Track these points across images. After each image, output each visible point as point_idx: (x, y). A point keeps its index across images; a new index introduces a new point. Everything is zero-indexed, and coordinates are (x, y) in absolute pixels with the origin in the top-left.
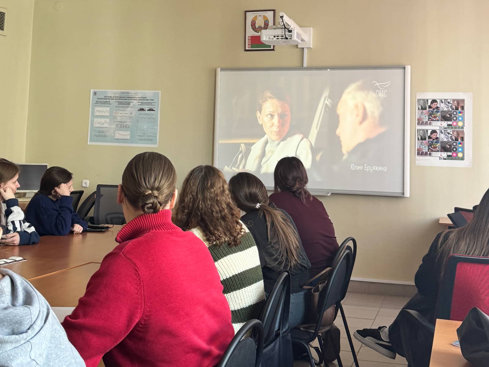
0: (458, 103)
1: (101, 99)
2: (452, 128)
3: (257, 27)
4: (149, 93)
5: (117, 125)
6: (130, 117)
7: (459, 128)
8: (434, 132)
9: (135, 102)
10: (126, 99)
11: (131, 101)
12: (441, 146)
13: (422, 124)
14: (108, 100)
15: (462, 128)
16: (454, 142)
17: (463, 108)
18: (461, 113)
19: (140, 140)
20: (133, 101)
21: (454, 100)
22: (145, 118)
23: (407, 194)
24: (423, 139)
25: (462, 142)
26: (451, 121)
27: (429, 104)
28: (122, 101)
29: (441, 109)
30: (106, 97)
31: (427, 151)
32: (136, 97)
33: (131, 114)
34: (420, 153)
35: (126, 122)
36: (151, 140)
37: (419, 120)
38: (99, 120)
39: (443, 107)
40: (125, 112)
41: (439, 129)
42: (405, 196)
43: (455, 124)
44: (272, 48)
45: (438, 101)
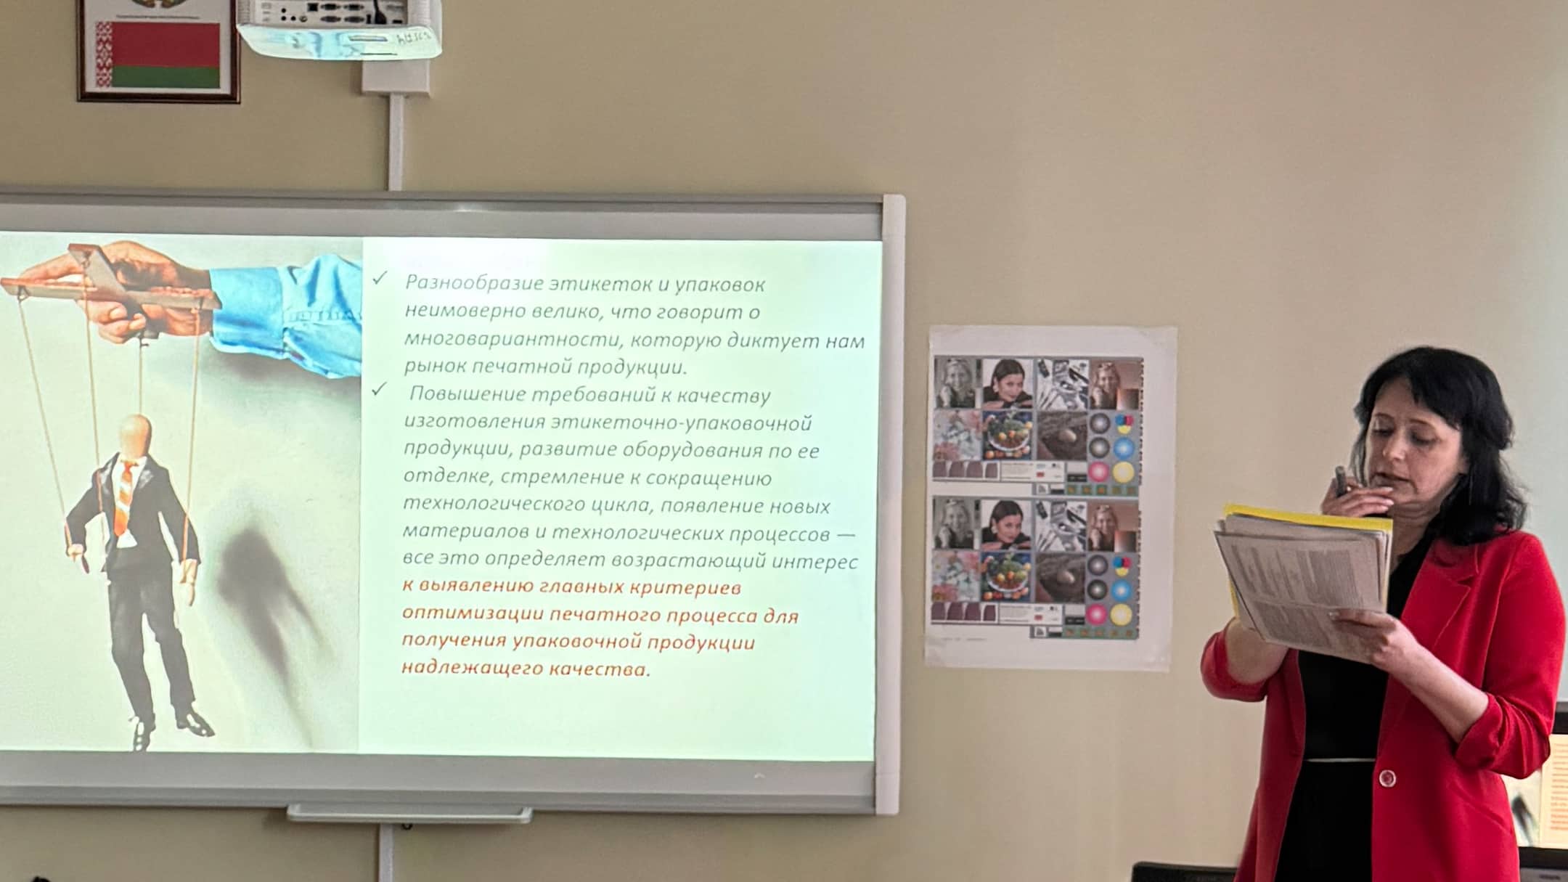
0: (1115, 378)
2: (1087, 491)
7: (1118, 489)
8: (1007, 508)
12: (1038, 574)
13: (955, 471)
15: (1132, 489)
16: (1096, 557)
17: (1135, 398)
18: (1126, 421)
21: (1096, 363)
23: (890, 803)
24: (958, 542)
25: (1130, 555)
26: (1084, 459)
27: (987, 382)
29: (1038, 406)
31: (976, 599)
34: (947, 609)
37: (941, 456)
39: (1049, 395)
41: (1029, 495)
42: (879, 811)
43: (1099, 472)
44: (225, 89)
45: (1027, 365)
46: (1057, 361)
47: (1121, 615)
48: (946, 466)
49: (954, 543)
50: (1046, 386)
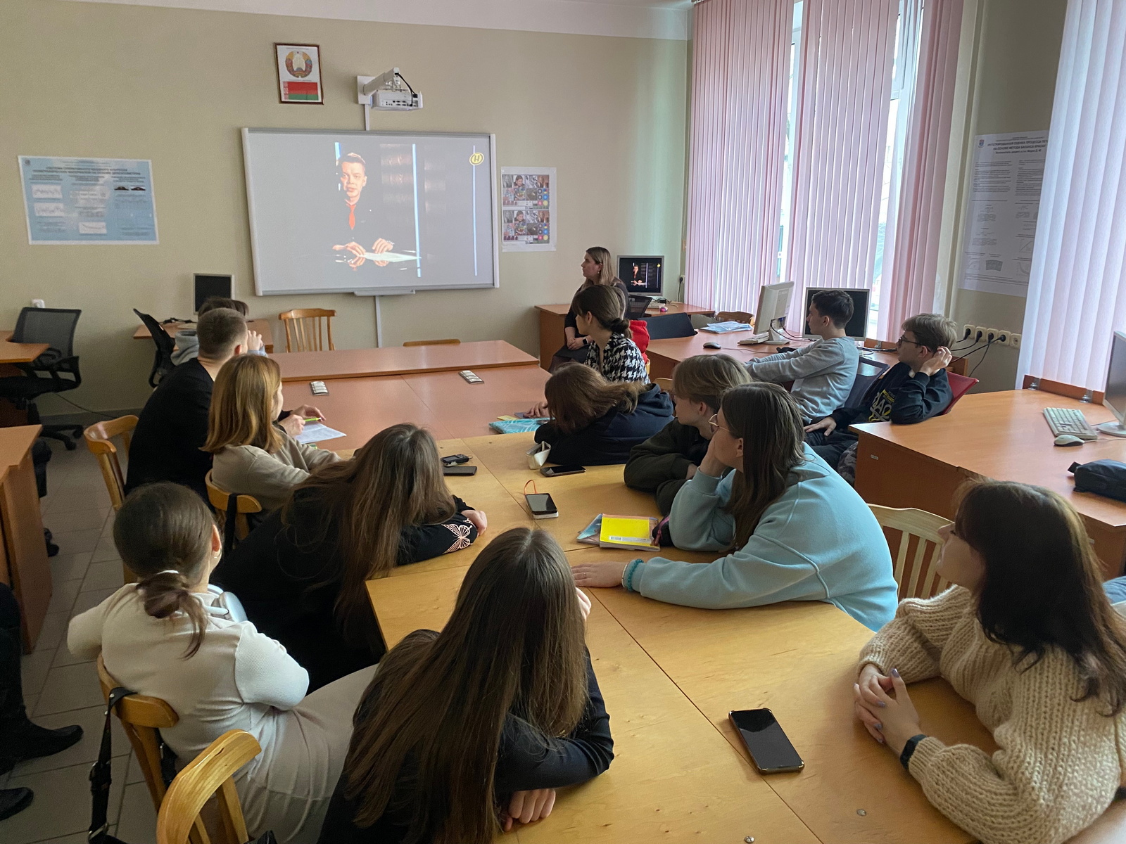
0: (543, 180)
1: (42, 171)
3: (295, 69)
4: (130, 164)
5: (81, 213)
6: (102, 201)
8: (520, 212)
9: (107, 176)
10: (89, 173)
11: (100, 175)
12: (527, 228)
13: (508, 204)
14: (55, 174)
15: (548, 207)
16: (540, 224)
17: (547, 184)
18: (545, 190)
19: (127, 234)
20: (104, 175)
21: (539, 176)
22: (130, 202)
23: (497, 285)
24: (509, 221)
26: (537, 200)
27: (514, 181)
28: (82, 175)
29: (526, 187)
30: (50, 168)
31: (514, 235)
32: (108, 170)
33: (103, 194)
34: (508, 238)
35: (96, 208)
36: (143, 234)
37: (505, 200)
38: (44, 205)
39: (529, 184)
40: (91, 193)
42: (495, 287)
43: (540, 203)
44: (320, 101)
45: (523, 177)
47: (546, 238)
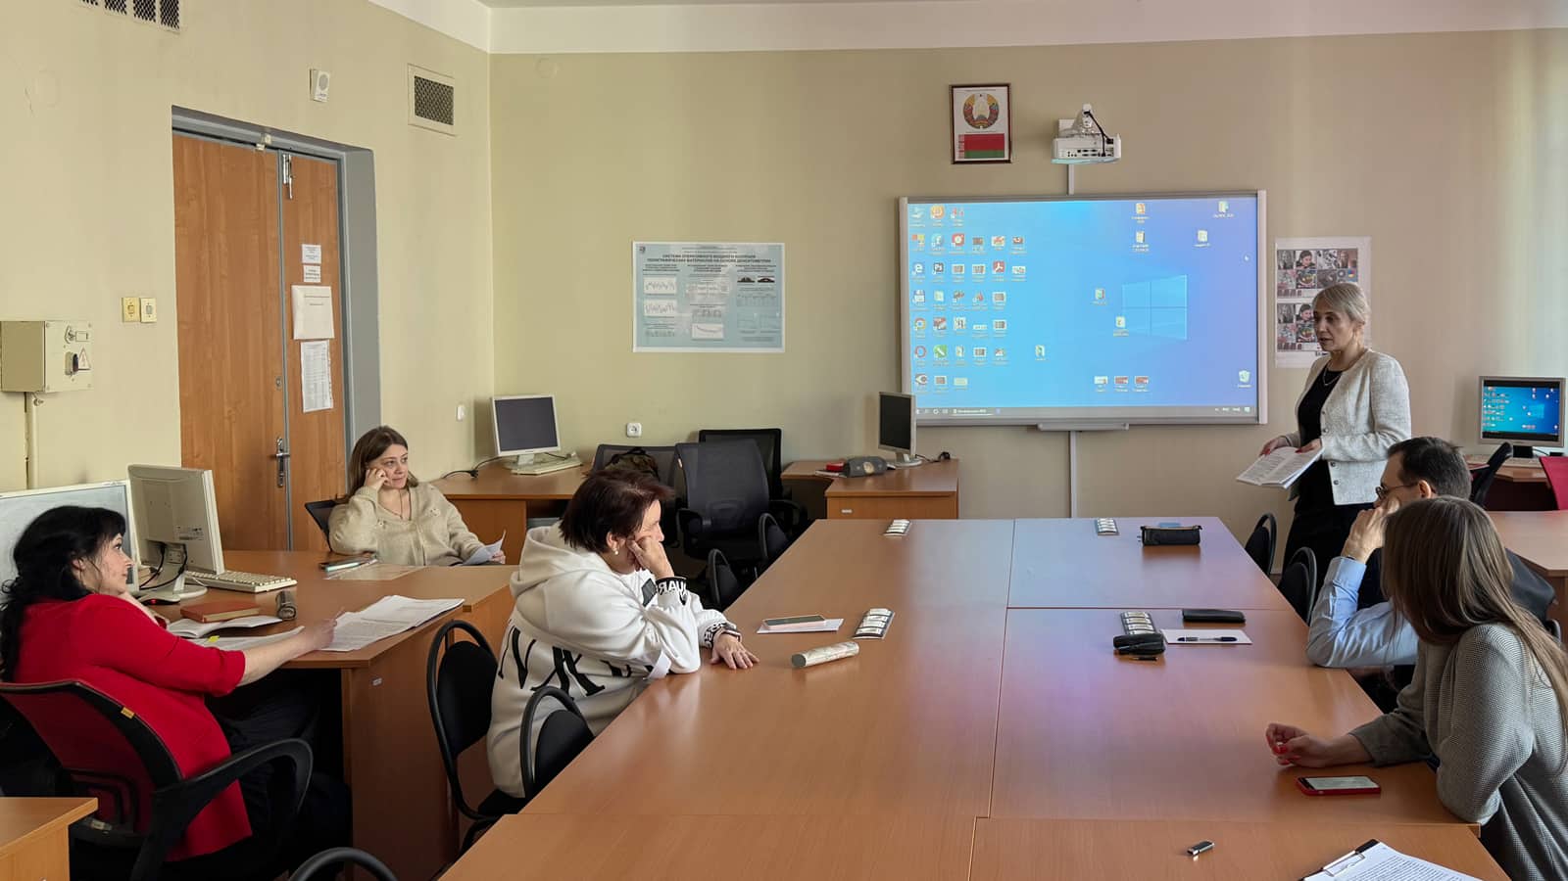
0: (1347, 256)
1: (657, 260)
3: (975, 117)
4: (760, 248)
5: (695, 312)
6: (721, 296)
8: (1306, 307)
9: (731, 265)
10: (711, 261)
11: (723, 264)
13: (1286, 294)
14: (671, 263)
17: (1355, 264)
18: (1351, 273)
19: (747, 339)
20: (727, 263)
21: (1339, 251)
22: (754, 297)
23: (1264, 419)
24: (1287, 320)
27: (1297, 259)
28: (703, 263)
29: (1318, 267)
30: (667, 256)
31: (1294, 343)
32: (732, 256)
34: (1284, 346)
35: (713, 306)
36: (769, 339)
37: (1281, 288)
38: (655, 302)
39: (1322, 263)
40: (710, 286)
42: (1259, 421)
44: (1006, 158)
45: (1313, 252)
46: (1324, 250)
48: (1283, 291)
49: (1285, 321)
50: (1321, 260)
